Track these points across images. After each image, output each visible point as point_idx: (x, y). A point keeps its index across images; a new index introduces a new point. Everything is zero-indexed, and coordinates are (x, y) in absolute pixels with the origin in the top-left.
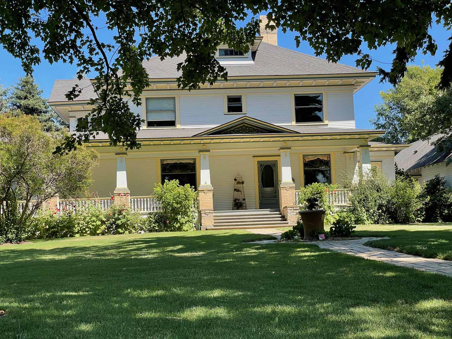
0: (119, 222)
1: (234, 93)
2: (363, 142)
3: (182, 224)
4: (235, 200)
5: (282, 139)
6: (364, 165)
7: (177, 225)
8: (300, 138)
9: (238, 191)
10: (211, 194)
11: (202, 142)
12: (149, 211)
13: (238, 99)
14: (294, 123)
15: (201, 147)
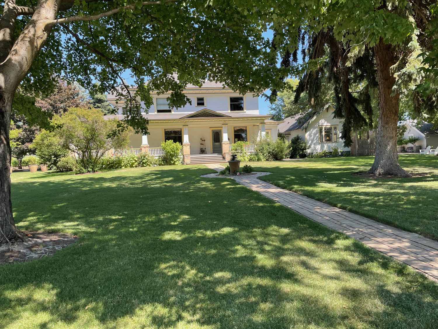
0: (144, 161)
1: (200, 96)
2: (262, 121)
3: (175, 162)
4: (201, 149)
5: (223, 120)
6: (262, 132)
7: (172, 162)
8: (232, 120)
9: (202, 144)
10: (189, 147)
11: (185, 121)
12: (159, 155)
13: (202, 99)
14: (229, 111)
15: (183, 124)
